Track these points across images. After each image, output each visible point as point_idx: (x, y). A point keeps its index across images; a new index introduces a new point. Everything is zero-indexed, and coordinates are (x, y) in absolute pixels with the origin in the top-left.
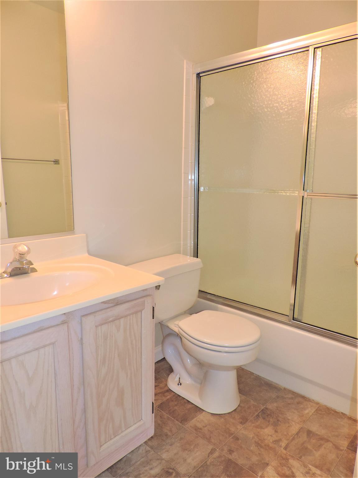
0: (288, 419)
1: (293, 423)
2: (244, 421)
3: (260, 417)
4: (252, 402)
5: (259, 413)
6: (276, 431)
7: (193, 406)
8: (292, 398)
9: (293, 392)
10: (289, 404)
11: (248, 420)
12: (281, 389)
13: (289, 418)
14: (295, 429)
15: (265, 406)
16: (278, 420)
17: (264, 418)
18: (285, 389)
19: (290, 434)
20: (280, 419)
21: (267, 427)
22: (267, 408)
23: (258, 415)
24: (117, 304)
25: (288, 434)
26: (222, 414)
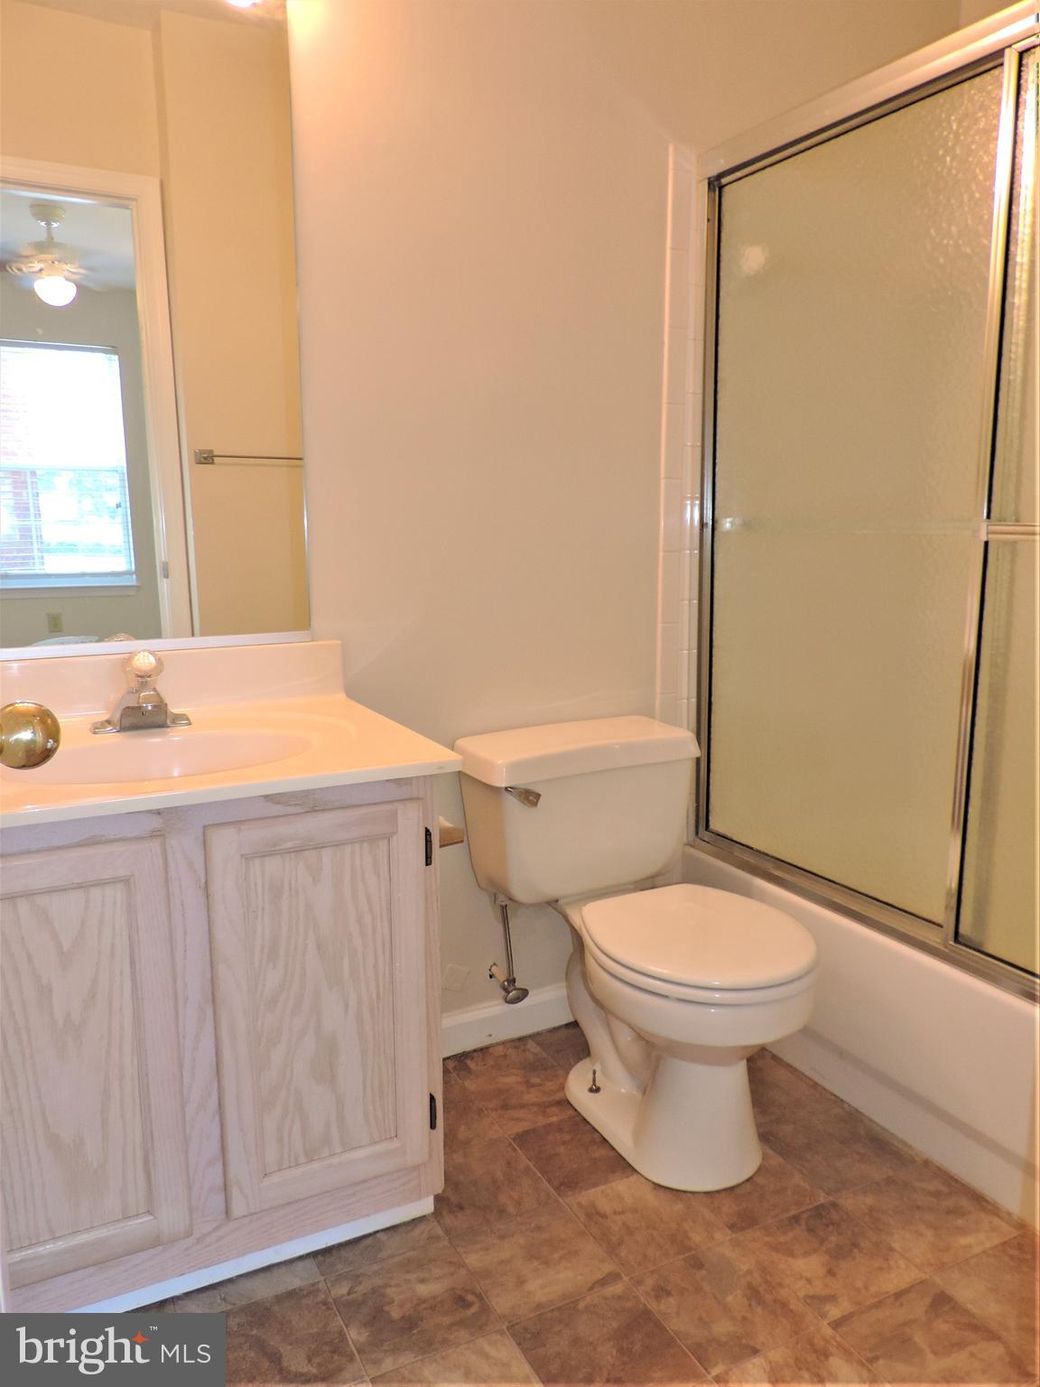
0: (891, 1249)
1: (902, 1264)
2: (745, 1221)
3: (800, 1225)
4: (797, 1179)
5: (804, 1212)
6: (831, 1273)
7: (611, 1153)
8: (937, 1194)
9: (952, 1178)
10: (918, 1208)
11: (756, 1224)
12: (913, 1161)
13: (897, 1246)
14: (898, 1276)
15: (831, 1199)
16: (855, 1245)
17: (810, 1230)
18: (927, 1163)
19: (873, 1289)
20: (864, 1243)
21: (806, 1254)
22: (834, 1205)
23: (795, 1219)
24: (314, 810)
25: (866, 1288)
26: (685, 1192)
